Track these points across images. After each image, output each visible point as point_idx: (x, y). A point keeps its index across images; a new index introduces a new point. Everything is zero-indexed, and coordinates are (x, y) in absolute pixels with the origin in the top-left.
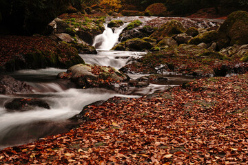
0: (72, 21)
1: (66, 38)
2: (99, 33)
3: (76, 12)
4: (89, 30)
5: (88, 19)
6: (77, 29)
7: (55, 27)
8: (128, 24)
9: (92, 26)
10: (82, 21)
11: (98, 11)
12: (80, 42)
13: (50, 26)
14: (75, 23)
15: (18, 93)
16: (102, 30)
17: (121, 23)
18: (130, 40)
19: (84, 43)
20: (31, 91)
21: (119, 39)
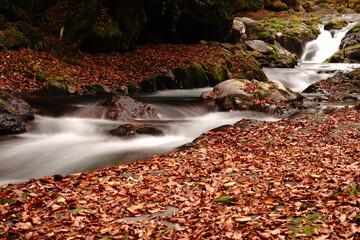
0: (273, 22)
1: (260, 47)
2: (311, 39)
3: (285, 9)
4: (297, 34)
5: (296, 18)
6: (279, 34)
7: (244, 31)
8: (354, 24)
9: (301, 28)
10: (287, 22)
11: (323, 7)
12: (282, 51)
13: (235, 31)
14: (276, 25)
15: (137, 119)
16: (316, 34)
17: (345, 23)
18: (351, 47)
19: (288, 53)
20: (156, 116)
21: (341, 47)
